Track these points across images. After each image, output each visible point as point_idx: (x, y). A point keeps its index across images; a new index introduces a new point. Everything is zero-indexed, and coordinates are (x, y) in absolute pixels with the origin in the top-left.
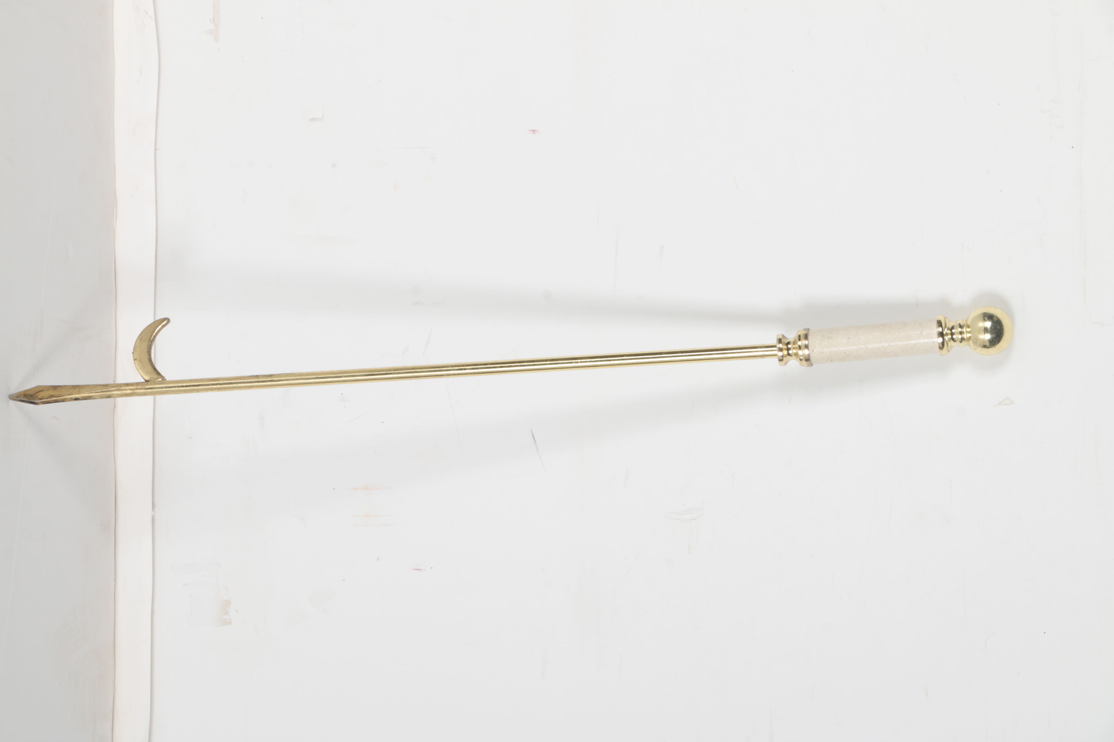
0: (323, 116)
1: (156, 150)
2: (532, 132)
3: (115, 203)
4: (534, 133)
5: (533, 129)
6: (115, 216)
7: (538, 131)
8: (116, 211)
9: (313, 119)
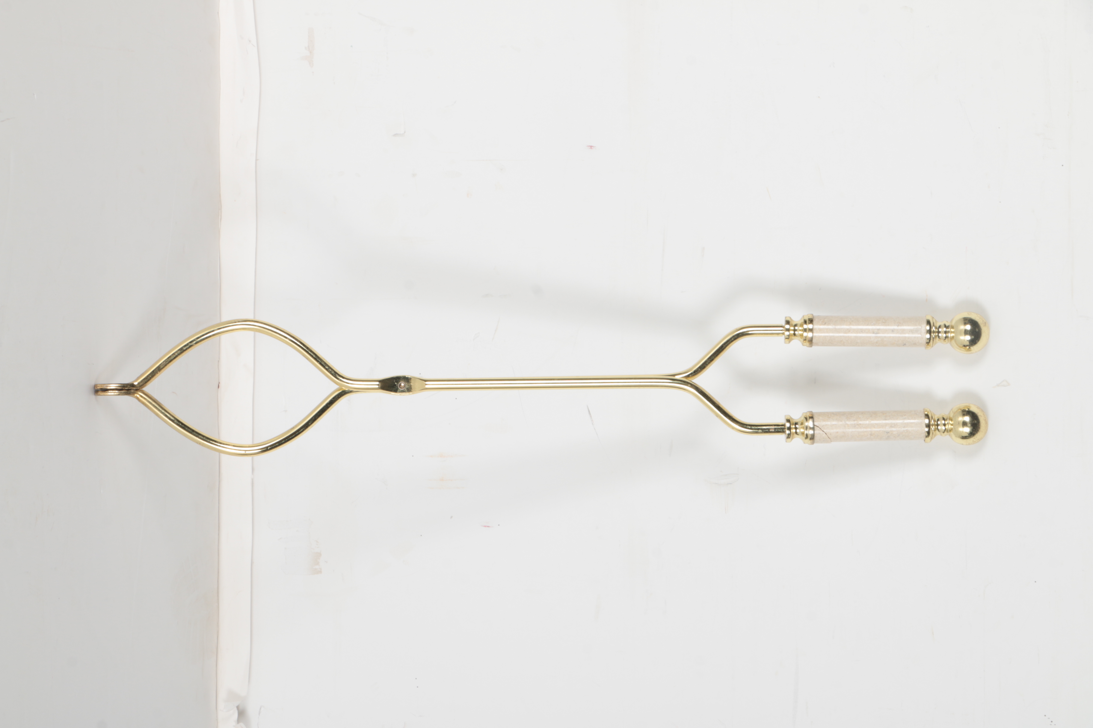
0: (405, 132)
1: (256, 160)
2: (590, 147)
3: (220, 206)
4: (591, 148)
5: (591, 145)
6: (220, 217)
7: (595, 147)
8: (221, 213)
9: (396, 135)
